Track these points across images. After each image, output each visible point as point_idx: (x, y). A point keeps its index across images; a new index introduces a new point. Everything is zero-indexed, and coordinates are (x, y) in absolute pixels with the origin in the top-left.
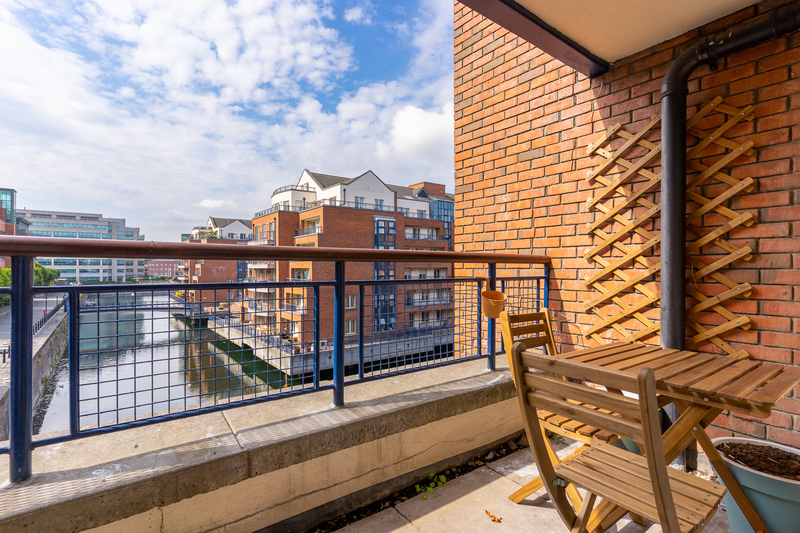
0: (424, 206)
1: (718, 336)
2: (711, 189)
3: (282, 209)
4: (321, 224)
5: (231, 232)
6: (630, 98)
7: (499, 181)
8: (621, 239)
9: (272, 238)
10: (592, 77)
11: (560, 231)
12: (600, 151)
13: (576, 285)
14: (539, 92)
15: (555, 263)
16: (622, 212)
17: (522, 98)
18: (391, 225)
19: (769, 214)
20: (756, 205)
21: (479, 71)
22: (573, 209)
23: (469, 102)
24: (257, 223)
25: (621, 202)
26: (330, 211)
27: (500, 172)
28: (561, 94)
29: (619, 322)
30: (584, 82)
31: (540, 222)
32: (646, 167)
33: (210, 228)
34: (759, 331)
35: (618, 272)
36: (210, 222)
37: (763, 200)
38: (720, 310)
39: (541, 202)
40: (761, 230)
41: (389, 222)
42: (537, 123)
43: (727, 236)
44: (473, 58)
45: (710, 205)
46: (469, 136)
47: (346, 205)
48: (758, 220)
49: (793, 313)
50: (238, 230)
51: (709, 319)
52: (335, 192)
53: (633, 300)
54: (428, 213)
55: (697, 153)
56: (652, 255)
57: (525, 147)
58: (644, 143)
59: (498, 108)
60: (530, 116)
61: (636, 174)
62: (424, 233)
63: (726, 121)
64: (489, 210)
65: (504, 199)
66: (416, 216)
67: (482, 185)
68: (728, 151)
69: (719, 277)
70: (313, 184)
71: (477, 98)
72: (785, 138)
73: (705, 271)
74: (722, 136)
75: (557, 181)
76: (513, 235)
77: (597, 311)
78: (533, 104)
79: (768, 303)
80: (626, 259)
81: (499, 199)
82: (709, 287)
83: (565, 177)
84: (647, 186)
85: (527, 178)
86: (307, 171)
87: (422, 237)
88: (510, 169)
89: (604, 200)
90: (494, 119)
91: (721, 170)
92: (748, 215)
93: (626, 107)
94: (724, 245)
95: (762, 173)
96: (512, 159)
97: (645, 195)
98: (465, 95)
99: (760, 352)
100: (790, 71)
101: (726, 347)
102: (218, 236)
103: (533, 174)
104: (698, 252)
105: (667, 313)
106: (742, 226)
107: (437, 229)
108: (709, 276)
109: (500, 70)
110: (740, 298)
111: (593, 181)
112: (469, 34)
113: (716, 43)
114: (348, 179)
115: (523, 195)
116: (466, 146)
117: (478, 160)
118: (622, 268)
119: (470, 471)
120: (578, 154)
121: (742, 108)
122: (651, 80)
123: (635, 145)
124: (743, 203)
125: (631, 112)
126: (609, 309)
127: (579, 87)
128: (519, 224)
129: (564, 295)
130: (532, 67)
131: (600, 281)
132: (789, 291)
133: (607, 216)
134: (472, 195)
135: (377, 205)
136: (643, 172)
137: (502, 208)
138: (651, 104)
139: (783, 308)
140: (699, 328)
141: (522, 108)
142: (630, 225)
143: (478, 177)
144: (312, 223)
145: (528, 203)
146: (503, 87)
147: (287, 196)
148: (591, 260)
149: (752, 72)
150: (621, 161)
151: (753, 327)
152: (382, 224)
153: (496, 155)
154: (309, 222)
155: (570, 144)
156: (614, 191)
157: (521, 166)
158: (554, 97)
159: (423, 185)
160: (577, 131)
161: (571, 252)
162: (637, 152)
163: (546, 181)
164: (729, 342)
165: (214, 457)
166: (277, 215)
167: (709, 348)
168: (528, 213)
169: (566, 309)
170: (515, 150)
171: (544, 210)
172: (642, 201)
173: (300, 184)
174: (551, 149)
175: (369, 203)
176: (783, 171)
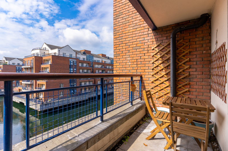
0: (85, 57)
1: (182, 93)
2: (180, 60)
3: (36, 55)
4: (51, 61)
5: (13, 62)
6: (162, 37)
7: (127, 54)
8: (160, 71)
9: (32, 65)
10: (153, 30)
11: (144, 68)
12: (155, 49)
13: (149, 82)
14: (139, 32)
15: (143, 76)
16: (160, 64)
17: (134, 33)
18: (75, 62)
19: (192, 66)
20: (189, 64)
21: (121, 23)
22: (148, 62)
23: (118, 31)
24: (25, 60)
25: (160, 62)
26: (54, 57)
27: (127, 52)
28: (145, 33)
29: (160, 91)
30: (150, 31)
31: (139, 66)
32: (166, 54)
33: (4, 61)
34: (190, 92)
35: (159, 79)
36: (4, 58)
37: (191, 63)
38: (182, 87)
39: (139, 60)
40: (190, 70)
41: (74, 61)
42: (138, 40)
43: (184, 71)
44: (119, 19)
45: (180, 64)
46: (118, 41)
47: (60, 55)
48: (190, 68)
49: (197, 88)
50: (16, 62)
51: (180, 89)
52: (56, 51)
53: (163, 85)
54: (86, 59)
55: (178, 51)
56: (167, 75)
57: (135, 46)
58: (165, 48)
59: (127, 34)
60: (136, 38)
61: (164, 55)
62: (85, 65)
63: (183, 45)
64: (124, 61)
65: (129, 59)
66: (82, 60)
67: (122, 55)
68: (184, 52)
69: (182, 80)
70: (47, 48)
71: (121, 31)
72: (195, 50)
73: (179, 79)
74: (183, 48)
75: (144, 55)
76: (131, 68)
77: (154, 88)
78: (137, 35)
79: (192, 86)
80: (161, 75)
81: (127, 59)
82: (180, 82)
83: (146, 54)
84: (166, 58)
85: (135, 54)
86: (45, 43)
87: (84, 66)
88: (130, 51)
89: (156, 61)
90: (126, 37)
91: (182, 56)
92: (188, 66)
93: (161, 39)
94: (183, 73)
95: (191, 57)
96: (131, 49)
97: (166, 60)
98: (117, 29)
99: (190, 96)
100: (196, 36)
101: (184, 96)
102: (8, 64)
103: (137, 53)
104: (177, 74)
105: (172, 88)
106: (187, 69)
107: (89, 64)
108: (180, 80)
109: (127, 24)
110: (186, 85)
111: (153, 56)
112: (118, 13)
113: (183, 27)
114: (60, 47)
115: (134, 58)
116: (117, 43)
117: (121, 48)
118: (160, 78)
119: (132, 134)
120: (149, 49)
121: (187, 43)
122: (167, 33)
123: (163, 48)
124: (187, 64)
125: (162, 40)
126: (157, 88)
127: (149, 32)
128: (133, 66)
129: (145, 84)
130: (137, 25)
131: (155, 81)
132: (196, 83)
133: (157, 65)
134: (119, 57)
135: (70, 56)
136: (165, 55)
137: (128, 61)
138: (167, 39)
139: (195, 87)
140: (178, 92)
141: (134, 35)
142: (163, 67)
143: (121, 52)
144: (48, 61)
145: (136, 60)
146: (128, 29)
147: (38, 51)
148: (153, 76)
149: (189, 35)
150: (160, 52)
151: (189, 91)
152: (72, 62)
153: (126, 47)
154: (46, 60)
155: (147, 46)
156: (158, 59)
157: (134, 51)
158: (143, 34)
159: (84, 51)
160: (149, 43)
161: (147, 73)
162: (164, 50)
163: (141, 55)
164: (184, 94)
165: (78, 145)
166: (34, 57)
167: (180, 96)
168: (136, 63)
169: (146, 88)
170: (132, 46)
171: (140, 63)
172: (165, 62)
173: (43, 47)
174: (142, 47)
175: (67, 55)
176: (195, 57)
